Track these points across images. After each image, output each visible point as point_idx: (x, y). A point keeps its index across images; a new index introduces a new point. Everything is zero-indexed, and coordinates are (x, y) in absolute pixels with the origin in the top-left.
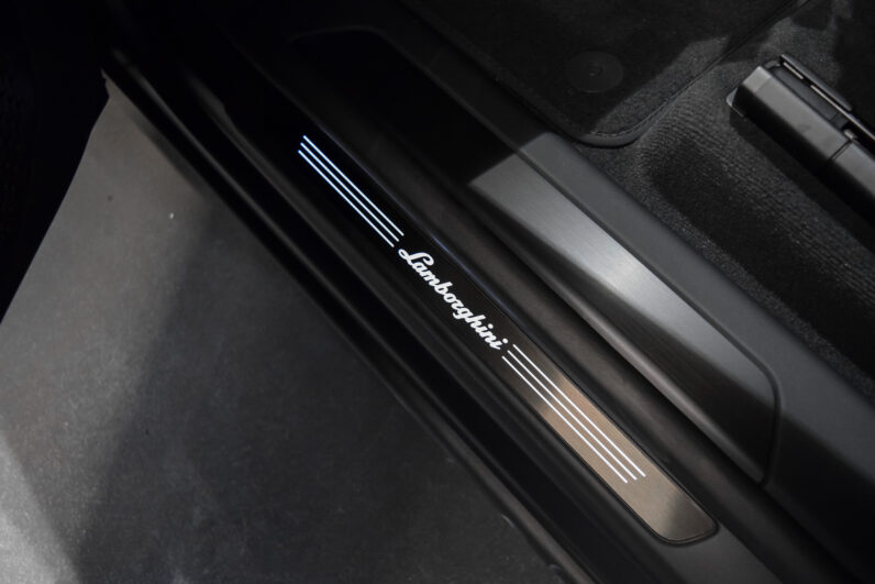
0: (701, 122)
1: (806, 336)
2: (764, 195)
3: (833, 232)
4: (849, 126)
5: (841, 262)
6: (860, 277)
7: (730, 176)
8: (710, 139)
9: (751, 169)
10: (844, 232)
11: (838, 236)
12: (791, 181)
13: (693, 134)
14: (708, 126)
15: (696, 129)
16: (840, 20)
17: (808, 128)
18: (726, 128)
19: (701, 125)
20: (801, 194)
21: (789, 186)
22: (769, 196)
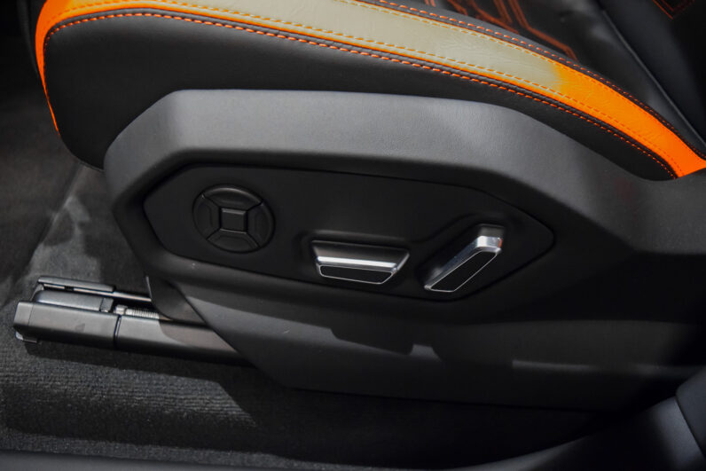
0: (5, 366)
1: (194, 457)
2: (90, 389)
3: (155, 382)
4: (117, 302)
5: (175, 399)
6: (193, 399)
7: (56, 391)
8: (21, 374)
9: (67, 377)
10: (162, 377)
11: (160, 383)
12: (102, 367)
13: (6, 379)
14: (12, 366)
15: (7, 374)
16: (82, 225)
17: (84, 325)
18: (28, 359)
19: (7, 369)
20: (115, 371)
21: (103, 371)
22: (93, 387)
